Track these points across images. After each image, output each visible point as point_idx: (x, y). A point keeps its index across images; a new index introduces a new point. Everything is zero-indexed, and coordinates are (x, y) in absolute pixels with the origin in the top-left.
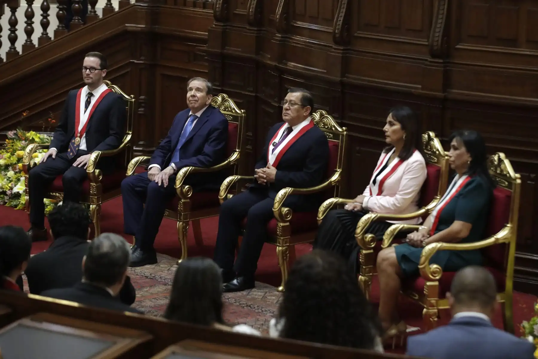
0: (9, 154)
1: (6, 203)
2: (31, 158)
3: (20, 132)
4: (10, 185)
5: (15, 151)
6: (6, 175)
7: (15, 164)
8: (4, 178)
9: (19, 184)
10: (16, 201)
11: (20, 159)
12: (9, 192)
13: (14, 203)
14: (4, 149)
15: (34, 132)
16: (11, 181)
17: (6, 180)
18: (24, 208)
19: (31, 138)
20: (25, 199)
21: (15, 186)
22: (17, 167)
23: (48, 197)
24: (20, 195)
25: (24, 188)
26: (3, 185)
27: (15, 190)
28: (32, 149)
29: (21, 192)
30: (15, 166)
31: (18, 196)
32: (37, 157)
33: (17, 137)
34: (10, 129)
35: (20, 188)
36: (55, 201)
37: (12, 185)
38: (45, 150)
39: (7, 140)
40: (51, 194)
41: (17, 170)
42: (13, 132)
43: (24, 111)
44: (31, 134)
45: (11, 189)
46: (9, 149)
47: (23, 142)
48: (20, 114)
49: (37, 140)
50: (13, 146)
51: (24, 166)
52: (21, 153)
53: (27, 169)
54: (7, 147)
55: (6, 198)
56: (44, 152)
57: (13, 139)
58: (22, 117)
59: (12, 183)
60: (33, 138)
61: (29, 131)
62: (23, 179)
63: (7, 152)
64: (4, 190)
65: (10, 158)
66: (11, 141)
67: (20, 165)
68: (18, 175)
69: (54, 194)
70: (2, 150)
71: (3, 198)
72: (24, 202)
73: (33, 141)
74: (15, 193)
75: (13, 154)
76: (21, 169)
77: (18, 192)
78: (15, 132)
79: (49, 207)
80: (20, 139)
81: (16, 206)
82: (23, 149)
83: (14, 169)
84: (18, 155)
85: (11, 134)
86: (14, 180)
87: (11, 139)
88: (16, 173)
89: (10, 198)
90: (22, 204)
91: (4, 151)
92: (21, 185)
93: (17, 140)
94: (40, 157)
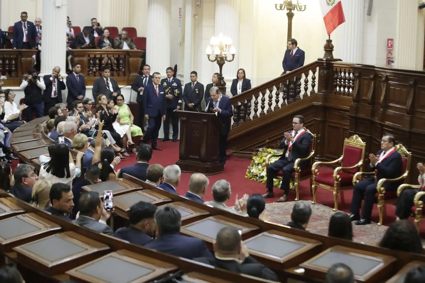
0: (260, 158)
1: (257, 180)
2: (269, 160)
3: (265, 149)
4: (259, 172)
5: (262, 157)
6: (258, 167)
7: (262, 163)
8: (257, 169)
9: (264, 172)
10: (262, 179)
11: (264, 161)
12: (259, 175)
13: (261, 180)
14: (258, 156)
15: (271, 149)
16: (260, 170)
17: (258, 170)
18: (265, 182)
19: (269, 152)
20: (265, 179)
21: (262, 173)
22: (263, 165)
23: (276, 178)
24: (264, 177)
25: (266, 174)
26: (256, 172)
27: (262, 175)
28: (270, 156)
29: (264, 175)
30: (262, 164)
31: (263, 177)
32: (272, 160)
33: (263, 151)
34: (260, 147)
35: (264, 174)
36: (279, 180)
37: (260, 172)
38: (275, 157)
39: (259, 152)
40: (278, 177)
41: (263, 166)
42: (261, 149)
43: (267, 139)
44: (270, 150)
45: (260, 174)
46: (259, 156)
47: (266, 153)
48: (265, 140)
49: (272, 152)
50: (261, 155)
51: (266, 164)
52: (264, 158)
53: (267, 165)
54: (259, 155)
55: (258, 178)
56: (275, 158)
57: (262, 152)
58: (266, 142)
59: (260, 171)
60: (270, 152)
61: (268, 148)
62: (265, 170)
63: (259, 157)
64: (257, 174)
65: (260, 160)
66: (261, 153)
67: (264, 163)
68: (263, 168)
69: (279, 177)
70: (257, 157)
71: (256, 178)
72: (265, 180)
73: (270, 153)
74: (261, 176)
75: (261, 159)
76: (265, 165)
77: (263, 176)
78: (263, 149)
79: (276, 183)
80: (264, 152)
81: (262, 182)
82: (266, 156)
83: (261, 165)
84: (264, 159)
85: (260, 149)
86: (261, 170)
87: (261, 151)
88: (262, 167)
89: (259, 178)
90: (265, 181)
91: (258, 157)
92: (264, 173)
93: (263, 152)
94: (273, 160)
